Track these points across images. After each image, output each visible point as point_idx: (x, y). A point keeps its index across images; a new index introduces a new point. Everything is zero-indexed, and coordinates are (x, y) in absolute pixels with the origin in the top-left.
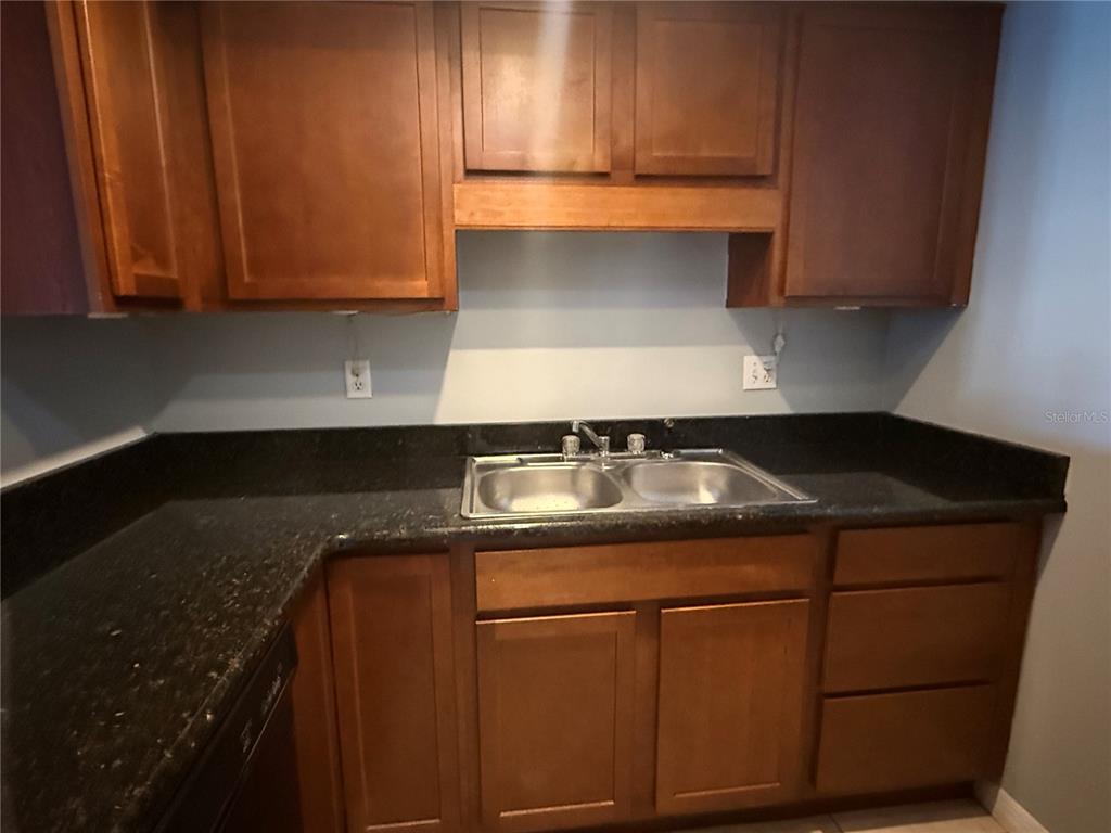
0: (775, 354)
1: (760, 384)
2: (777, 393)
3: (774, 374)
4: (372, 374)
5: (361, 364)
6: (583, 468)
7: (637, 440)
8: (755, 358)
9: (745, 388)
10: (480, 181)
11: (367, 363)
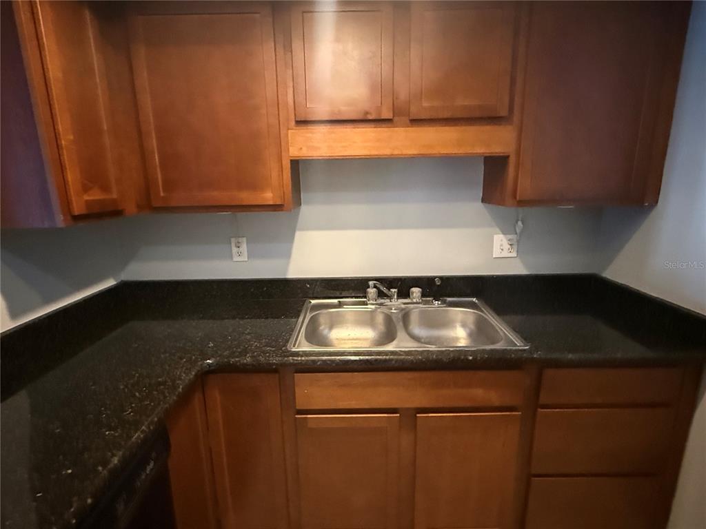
0: (516, 234)
1: (505, 254)
2: (518, 260)
3: (515, 247)
4: (247, 247)
5: (240, 240)
6: (379, 310)
7: (416, 291)
8: (501, 236)
9: (494, 256)
10: (305, 128)
11: (245, 239)
